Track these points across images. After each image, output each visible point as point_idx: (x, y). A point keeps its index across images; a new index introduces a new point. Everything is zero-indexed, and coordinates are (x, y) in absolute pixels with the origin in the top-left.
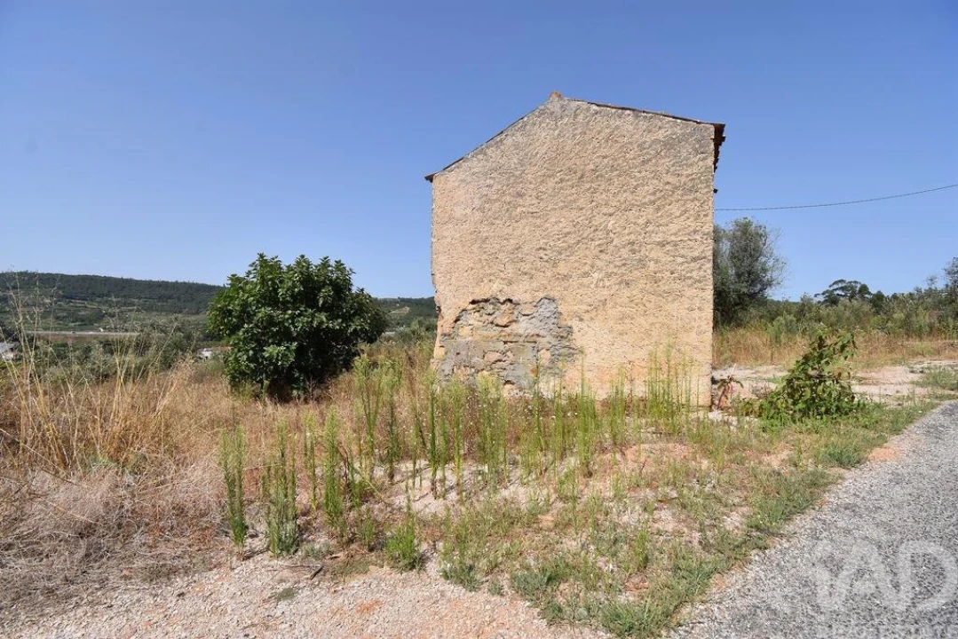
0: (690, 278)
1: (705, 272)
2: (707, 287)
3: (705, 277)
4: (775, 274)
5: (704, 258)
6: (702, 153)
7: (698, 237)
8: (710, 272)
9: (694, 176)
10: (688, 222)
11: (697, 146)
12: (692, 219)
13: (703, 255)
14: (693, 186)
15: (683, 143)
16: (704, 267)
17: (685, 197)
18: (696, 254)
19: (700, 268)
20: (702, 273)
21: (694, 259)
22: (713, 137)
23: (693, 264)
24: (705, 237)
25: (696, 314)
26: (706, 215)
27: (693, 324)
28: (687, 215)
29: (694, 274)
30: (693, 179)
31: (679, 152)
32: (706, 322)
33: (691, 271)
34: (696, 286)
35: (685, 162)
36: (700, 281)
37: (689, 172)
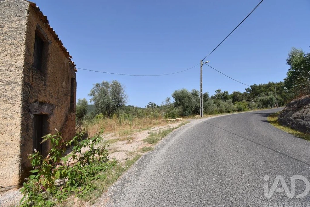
0: (5, 96)
1: (16, 92)
2: (16, 103)
3: (16, 95)
4: (125, 100)
5: (16, 83)
6: (19, 16)
7: (12, 69)
8: (19, 92)
9: (12, 29)
10: (6, 58)
11: (16, 11)
12: (9, 56)
13: (16, 81)
14: (12, 35)
15: (7, 7)
16: (15, 89)
17: (5, 42)
18: (10, 80)
19: (12, 89)
20: (14, 93)
21: (8, 83)
22: (27, 9)
23: (7, 87)
24: (17, 69)
25: (8, 121)
26: (19, 55)
27: (6, 128)
28: (6, 53)
29: (8, 93)
30: (12, 31)
31: (4, 12)
32: (15, 126)
33: (6, 91)
34: (9, 101)
35: (7, 19)
36: (12, 99)
37: (10, 25)
